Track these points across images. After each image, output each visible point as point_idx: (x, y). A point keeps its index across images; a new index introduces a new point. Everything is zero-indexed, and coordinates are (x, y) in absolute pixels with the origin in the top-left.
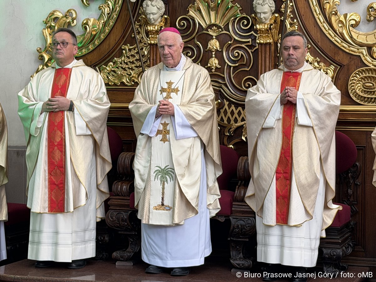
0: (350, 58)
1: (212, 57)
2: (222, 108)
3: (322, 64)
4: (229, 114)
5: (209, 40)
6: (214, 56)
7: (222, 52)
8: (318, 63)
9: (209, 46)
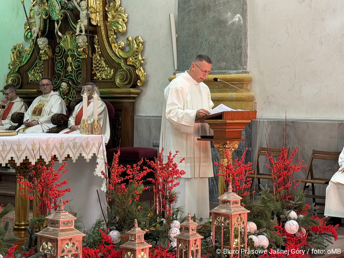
0: (118, 65)
1: (69, 66)
2: (70, 91)
3: (109, 68)
4: (73, 94)
5: (68, 57)
6: (69, 65)
7: (72, 63)
8: (107, 67)
9: (67, 60)
